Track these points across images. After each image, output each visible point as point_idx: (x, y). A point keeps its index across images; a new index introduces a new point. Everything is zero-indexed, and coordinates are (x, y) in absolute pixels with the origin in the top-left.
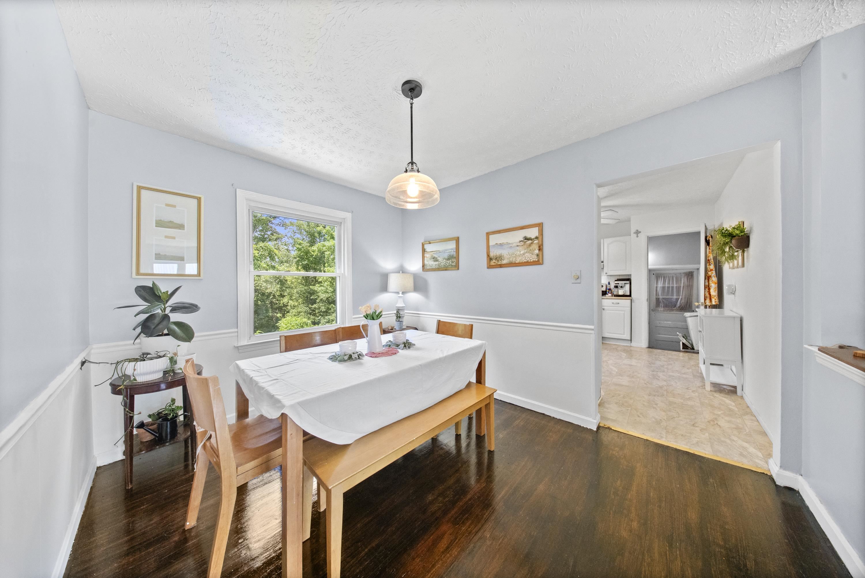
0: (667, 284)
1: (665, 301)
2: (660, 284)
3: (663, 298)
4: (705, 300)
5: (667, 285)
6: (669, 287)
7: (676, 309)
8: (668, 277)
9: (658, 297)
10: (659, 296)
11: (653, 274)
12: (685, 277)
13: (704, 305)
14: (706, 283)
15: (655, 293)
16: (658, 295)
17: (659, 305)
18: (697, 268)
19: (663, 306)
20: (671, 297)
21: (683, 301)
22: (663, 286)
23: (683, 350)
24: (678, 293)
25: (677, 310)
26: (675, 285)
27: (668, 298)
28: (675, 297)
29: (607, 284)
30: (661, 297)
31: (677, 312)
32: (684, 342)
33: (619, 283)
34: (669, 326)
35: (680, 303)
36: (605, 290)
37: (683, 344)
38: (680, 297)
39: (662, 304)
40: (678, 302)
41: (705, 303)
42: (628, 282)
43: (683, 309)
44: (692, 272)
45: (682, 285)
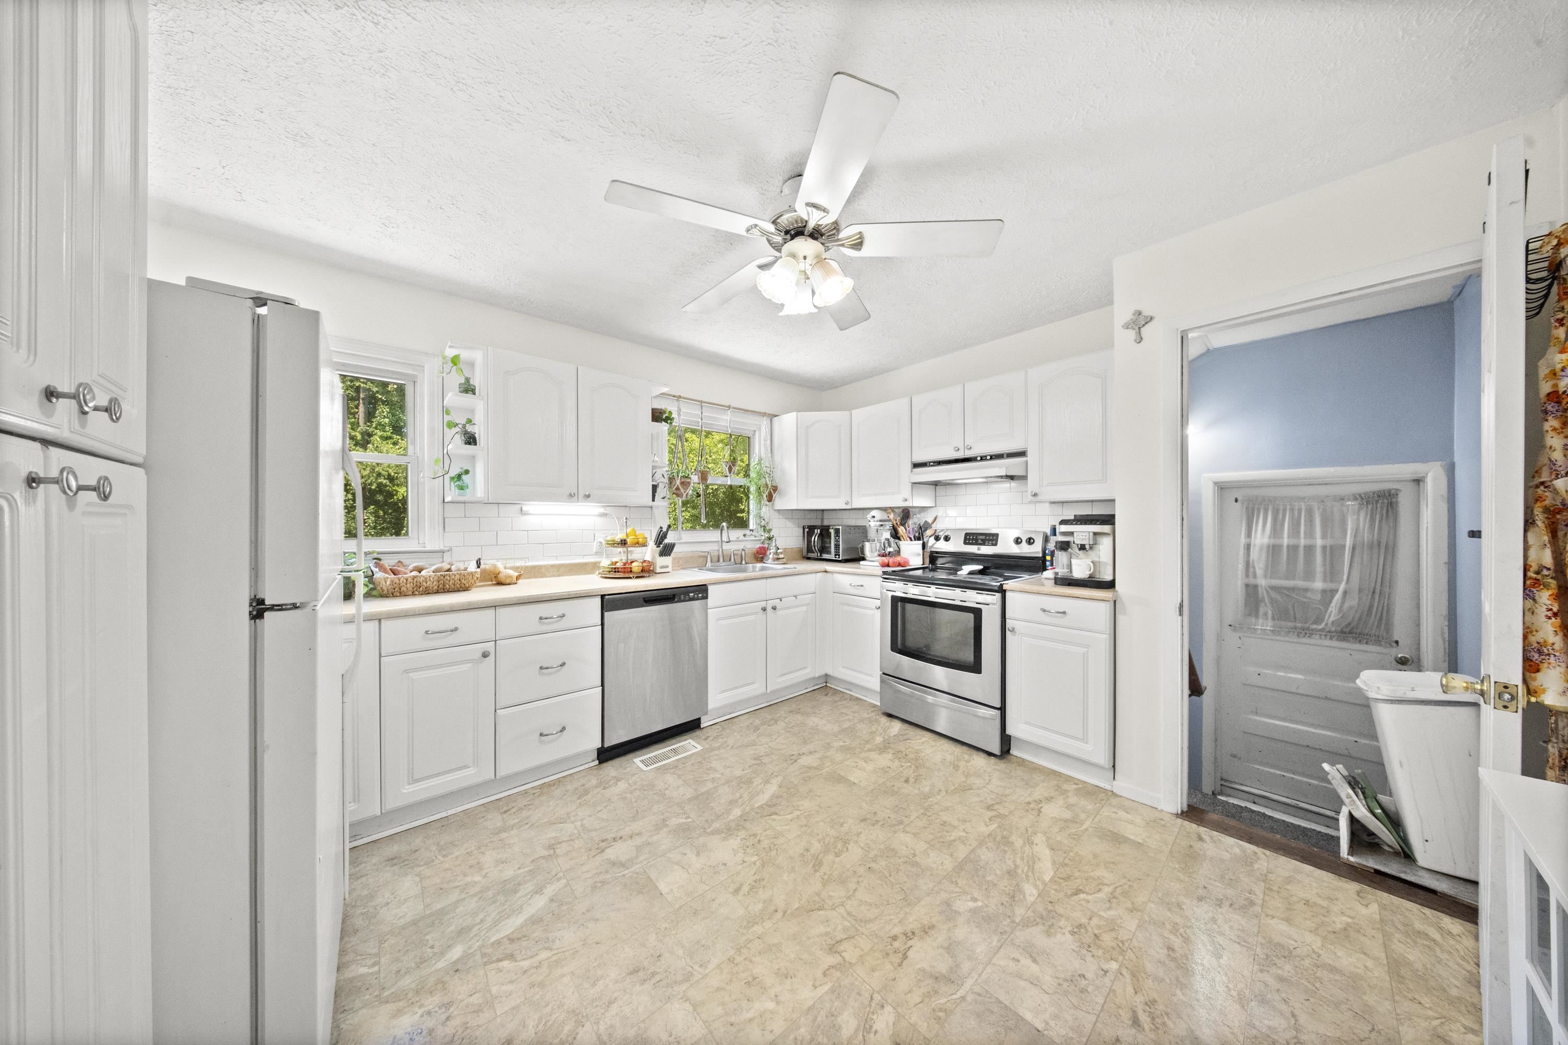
0: (1289, 537)
1: (1278, 597)
2: (1261, 537)
3: (1273, 588)
4: (1531, 666)
5: (1286, 541)
6: (1293, 549)
7: (1322, 630)
8: (1292, 510)
9: (1252, 581)
10: (1255, 576)
11: (1236, 500)
12: (1362, 514)
13: (1522, 702)
14: (1532, 553)
15: (1241, 567)
16: (1251, 574)
17: (1257, 611)
18: (1415, 477)
19: (1270, 613)
20: (1300, 583)
21: (1353, 602)
22: (1273, 541)
23: (1352, 859)
24: (1332, 574)
25: (1329, 634)
26: (1319, 542)
27: (1293, 589)
28: (1318, 585)
29: (1048, 531)
30: (1262, 582)
31: (1328, 642)
32: (1356, 814)
33: (1072, 534)
34: (1294, 690)
35: (1340, 609)
36: (1040, 555)
37: (1352, 819)
38: (1342, 587)
39: (1266, 609)
40: (1333, 604)
41: (1530, 692)
42: (1106, 528)
43: (1350, 633)
44: (1389, 491)
45: (1349, 542)
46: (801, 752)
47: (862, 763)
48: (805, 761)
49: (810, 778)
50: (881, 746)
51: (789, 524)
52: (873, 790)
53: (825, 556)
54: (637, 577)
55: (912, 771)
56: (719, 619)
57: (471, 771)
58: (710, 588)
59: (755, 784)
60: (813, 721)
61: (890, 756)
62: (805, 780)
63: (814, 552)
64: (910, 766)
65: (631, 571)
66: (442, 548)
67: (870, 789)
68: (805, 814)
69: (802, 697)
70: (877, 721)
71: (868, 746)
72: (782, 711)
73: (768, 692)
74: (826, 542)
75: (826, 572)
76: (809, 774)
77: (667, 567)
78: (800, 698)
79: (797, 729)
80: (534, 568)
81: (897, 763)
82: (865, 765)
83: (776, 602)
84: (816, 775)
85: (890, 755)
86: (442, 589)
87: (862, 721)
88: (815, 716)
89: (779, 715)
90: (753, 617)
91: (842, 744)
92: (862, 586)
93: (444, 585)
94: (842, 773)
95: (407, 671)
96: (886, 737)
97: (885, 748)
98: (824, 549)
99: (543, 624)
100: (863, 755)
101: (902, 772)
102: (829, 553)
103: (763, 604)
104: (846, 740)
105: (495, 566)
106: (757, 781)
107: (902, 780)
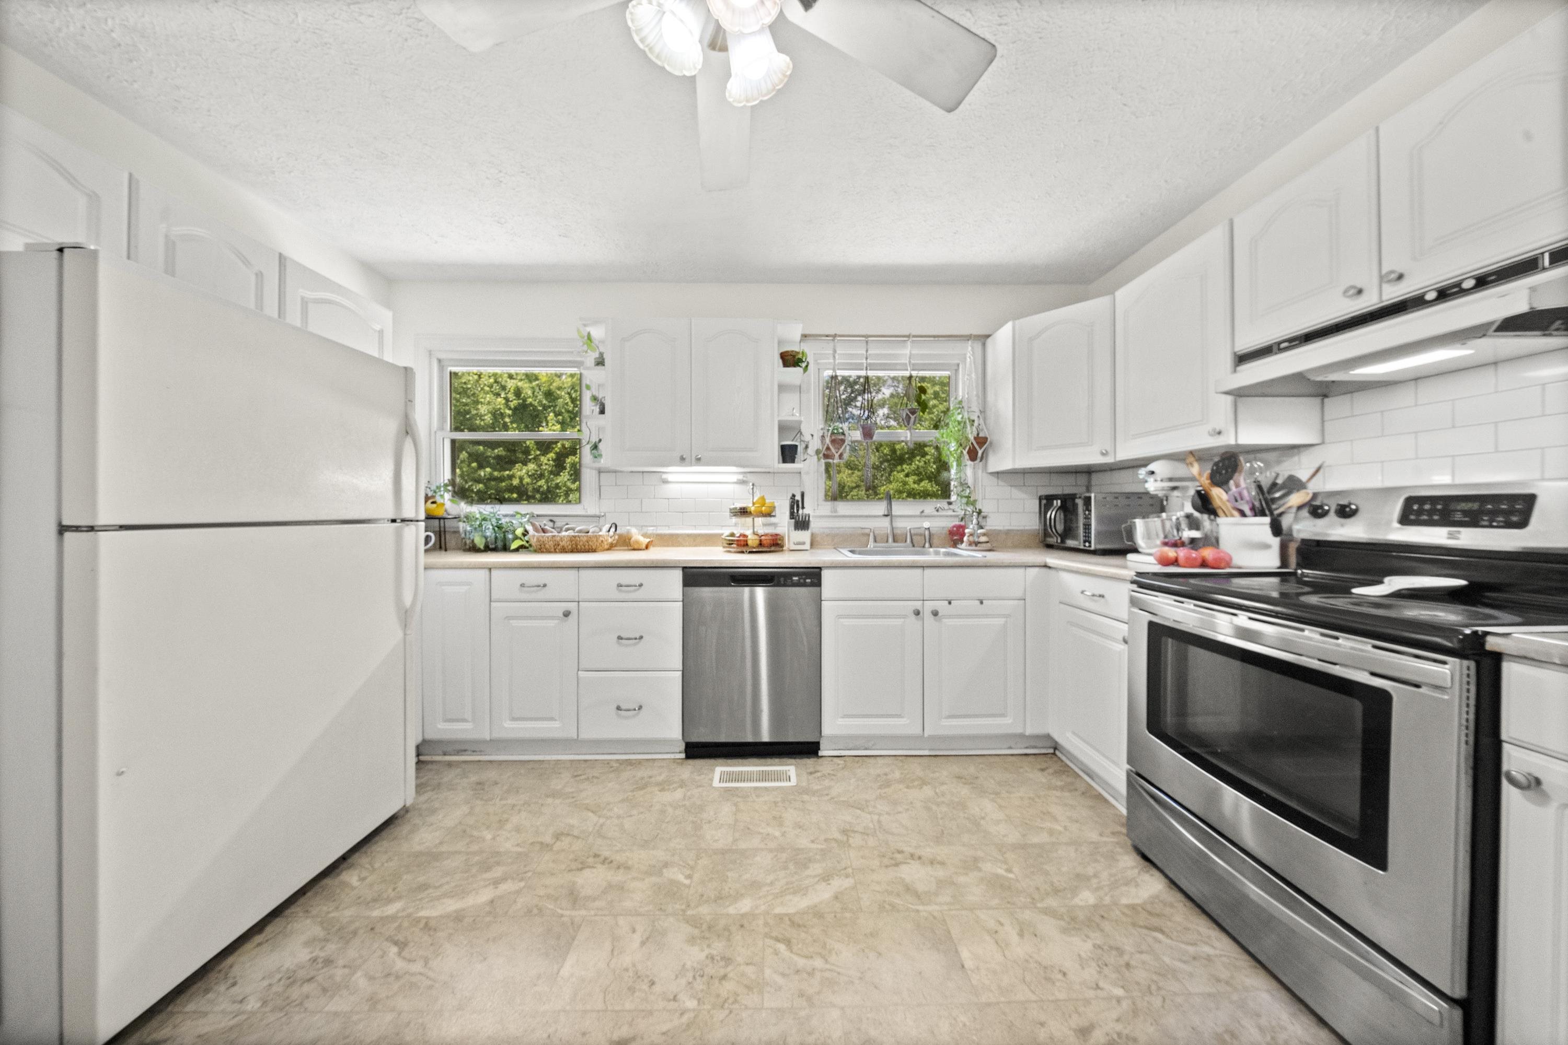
46: (918, 852)
47: (1010, 932)
48: (913, 873)
49: (893, 907)
50: (1081, 915)
51: (1017, 493)
52: (989, 1005)
53: (1071, 543)
54: (751, 552)
55: (1114, 1015)
56: (840, 617)
57: (556, 724)
58: (825, 574)
59: (808, 872)
60: (985, 807)
61: (1085, 947)
62: (881, 908)
63: (1052, 537)
64: (1119, 1000)
65: (747, 545)
66: (598, 513)
67: (984, 999)
68: (827, 974)
69: (997, 759)
70: (1111, 857)
71: (1052, 902)
72: (945, 772)
73: (926, 735)
74: (1071, 520)
75: (1046, 566)
76: (897, 901)
77: (804, 543)
78: (992, 759)
79: (944, 809)
80: (672, 536)
81: (1090, 973)
82: (1014, 938)
83: (942, 606)
84: (908, 909)
85: (1089, 945)
86: (575, 550)
87: (1075, 843)
88: (993, 800)
89: (937, 775)
90: (899, 622)
91: (1001, 872)
92: (1102, 596)
93: (577, 546)
94: (955, 932)
95: (508, 618)
96: (1107, 900)
97: (1090, 923)
98: (1068, 532)
99: (620, 591)
100: (1027, 915)
101: (1087, 1002)
102: (1075, 537)
103: (918, 605)
104: (1016, 870)
105: (628, 532)
106: (816, 869)
107: (1076, 1021)
